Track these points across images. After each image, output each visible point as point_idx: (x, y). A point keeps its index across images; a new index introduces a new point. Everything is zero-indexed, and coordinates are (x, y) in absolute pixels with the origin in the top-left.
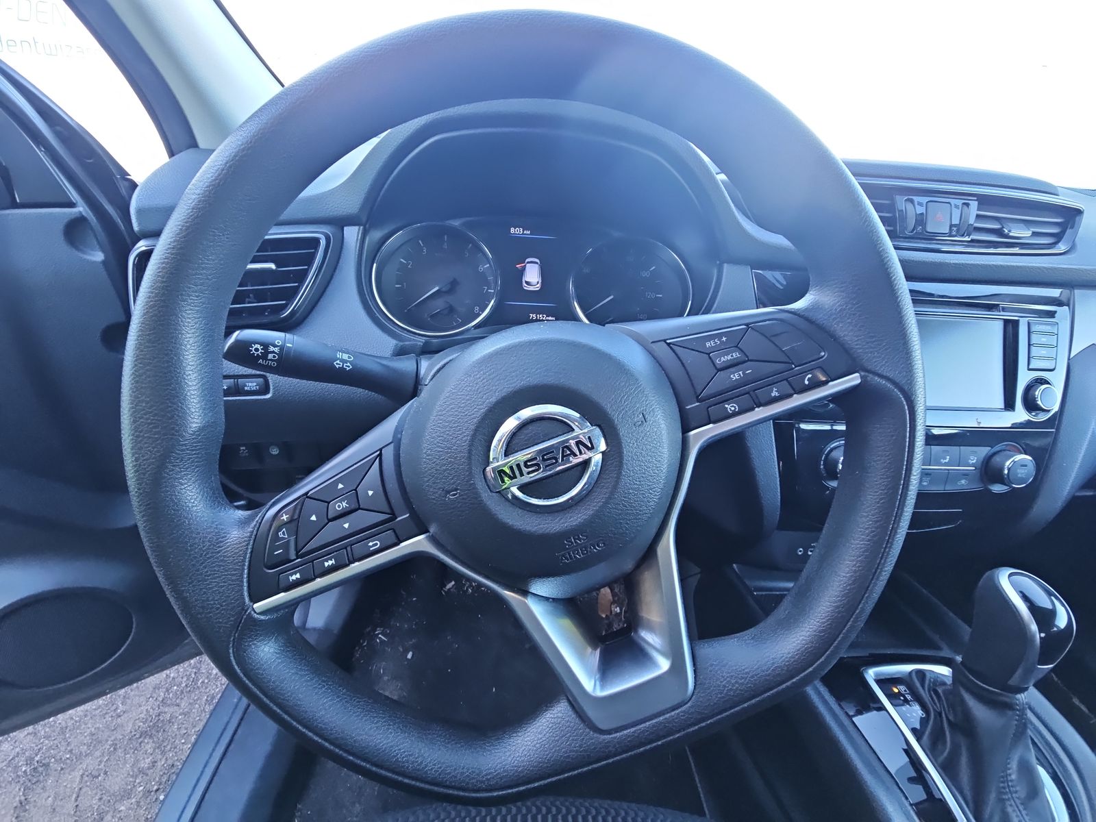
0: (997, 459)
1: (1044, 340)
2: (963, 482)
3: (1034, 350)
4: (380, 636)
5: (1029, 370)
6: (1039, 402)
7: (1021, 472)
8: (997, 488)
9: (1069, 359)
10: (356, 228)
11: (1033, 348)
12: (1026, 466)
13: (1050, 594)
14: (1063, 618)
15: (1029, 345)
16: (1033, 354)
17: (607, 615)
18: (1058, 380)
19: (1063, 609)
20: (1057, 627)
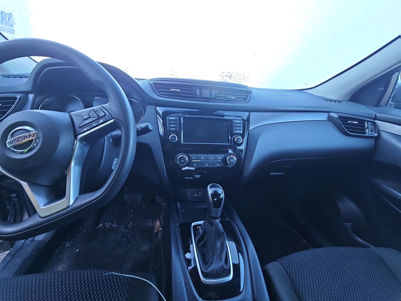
1: (238, 125)
2: (218, 165)
3: (235, 128)
4: (67, 244)
7: (232, 160)
9: (249, 131)
10: (33, 94)
17: (157, 231)
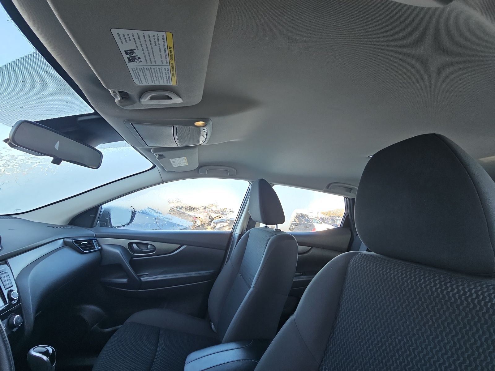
0: (10, 321)
1: (6, 279)
3: (5, 283)
5: (6, 289)
6: (13, 298)
7: (19, 321)
8: (15, 330)
9: (15, 281)
11: (4, 283)
12: (19, 318)
13: (44, 347)
14: (50, 350)
15: (2, 282)
16: (5, 284)
18: (15, 288)
19: (50, 348)
20: (50, 353)
